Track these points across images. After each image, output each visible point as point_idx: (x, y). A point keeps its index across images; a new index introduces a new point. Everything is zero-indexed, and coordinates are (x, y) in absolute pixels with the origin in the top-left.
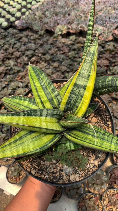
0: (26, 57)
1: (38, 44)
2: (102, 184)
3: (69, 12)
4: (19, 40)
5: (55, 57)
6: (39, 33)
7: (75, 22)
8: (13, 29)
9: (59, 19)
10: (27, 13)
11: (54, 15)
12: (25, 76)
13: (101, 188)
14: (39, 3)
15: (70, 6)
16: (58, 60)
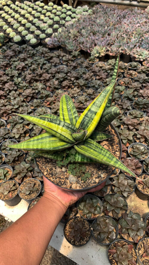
0: (56, 80)
1: (71, 66)
2: (138, 230)
3: (109, 32)
4: (49, 60)
5: (90, 82)
6: (73, 54)
7: (116, 44)
8: (43, 47)
9: (97, 39)
10: (60, 30)
11: (92, 34)
12: (55, 102)
13: (136, 234)
14: (74, 20)
15: (111, 25)
16: (94, 86)
